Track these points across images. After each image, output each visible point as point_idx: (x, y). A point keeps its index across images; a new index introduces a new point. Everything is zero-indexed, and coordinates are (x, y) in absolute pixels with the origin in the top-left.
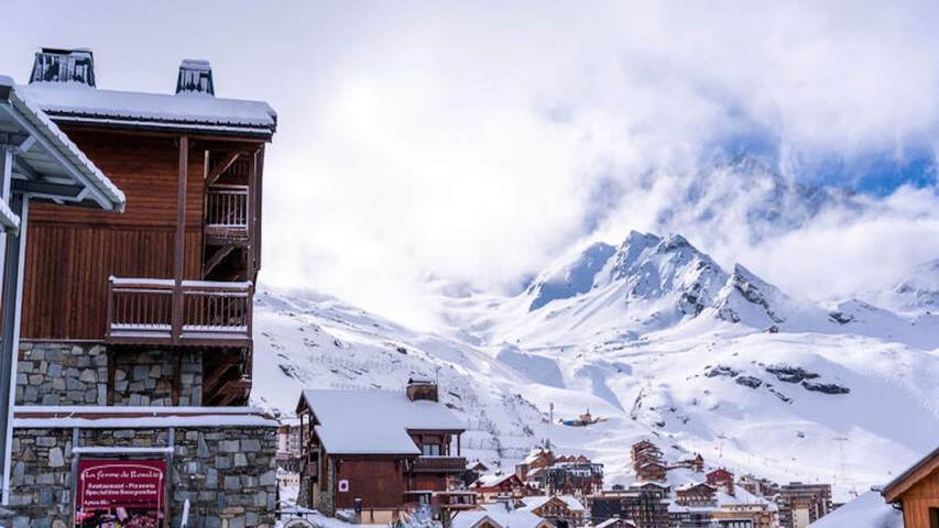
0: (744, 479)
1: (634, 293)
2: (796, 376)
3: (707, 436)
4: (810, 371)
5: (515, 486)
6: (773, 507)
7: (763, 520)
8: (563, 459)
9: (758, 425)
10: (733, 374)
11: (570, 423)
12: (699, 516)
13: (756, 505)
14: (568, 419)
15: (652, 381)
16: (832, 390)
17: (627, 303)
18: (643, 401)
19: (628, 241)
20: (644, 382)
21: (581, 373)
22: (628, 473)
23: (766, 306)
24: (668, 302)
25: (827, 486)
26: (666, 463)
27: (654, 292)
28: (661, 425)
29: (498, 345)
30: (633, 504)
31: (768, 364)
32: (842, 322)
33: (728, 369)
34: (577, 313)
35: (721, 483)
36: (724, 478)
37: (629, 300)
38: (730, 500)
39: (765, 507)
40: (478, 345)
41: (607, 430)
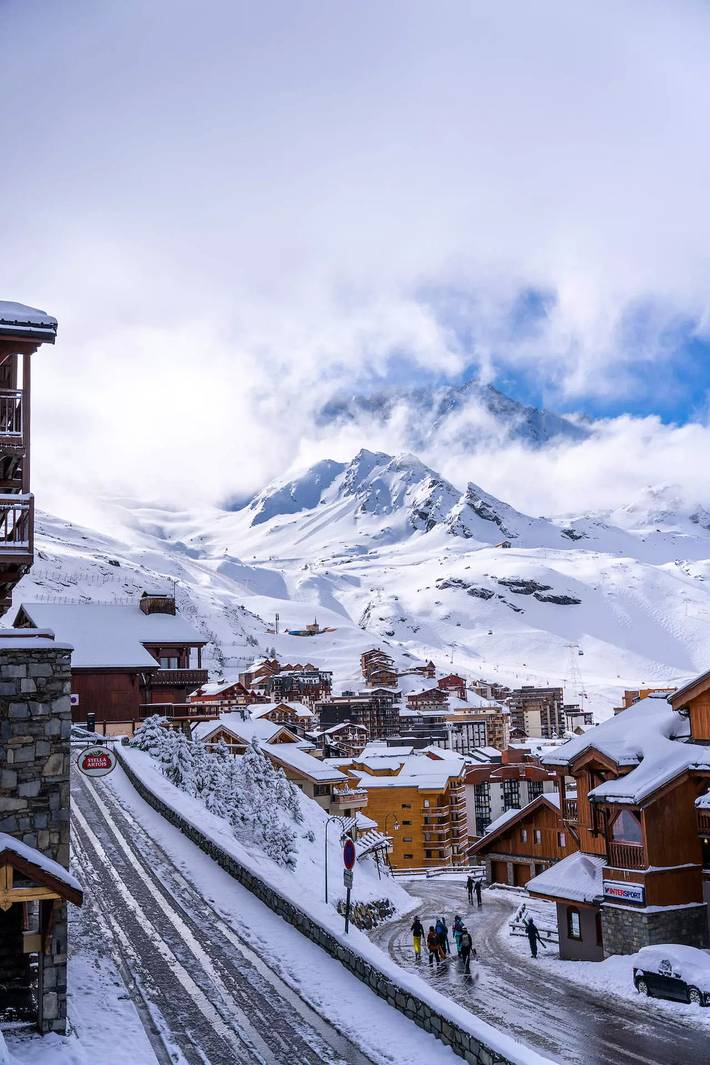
0: (475, 685)
1: (364, 508)
2: (528, 588)
3: (438, 644)
4: (542, 584)
5: (239, 694)
6: (506, 710)
7: (497, 722)
8: (289, 667)
10: (465, 587)
11: (296, 633)
12: (432, 719)
13: (490, 708)
14: (294, 630)
15: (382, 593)
16: (564, 601)
17: (356, 518)
18: (373, 612)
19: (357, 459)
20: (373, 594)
21: (308, 585)
22: (357, 679)
23: (499, 523)
24: (399, 518)
25: (559, 689)
26: (396, 670)
27: (385, 508)
28: (391, 634)
29: (219, 558)
31: (500, 577)
32: (575, 538)
33: (460, 581)
34: (303, 528)
35: (453, 688)
36: (456, 684)
37: (357, 515)
38: (462, 704)
39: (499, 710)
40: (197, 558)
41: (336, 640)
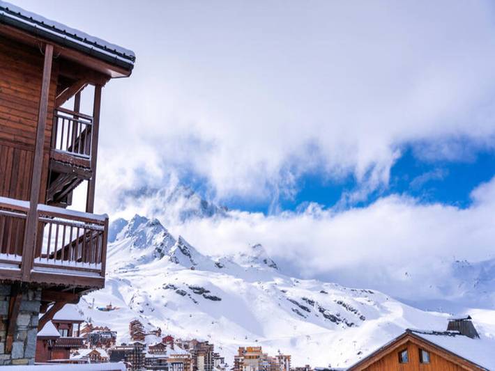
0: (177, 341)
1: (135, 245)
2: (200, 291)
3: (161, 317)
4: (206, 289)
7: (188, 362)
8: (97, 328)
9: (183, 314)
10: (175, 289)
11: (101, 309)
12: (160, 360)
13: (185, 355)
14: (101, 307)
15: (140, 290)
16: (214, 299)
17: (131, 250)
18: (135, 299)
19: (134, 219)
20: (136, 290)
22: (127, 337)
23: (190, 257)
24: (149, 251)
25: (212, 345)
26: (145, 332)
27: (143, 246)
28: (142, 312)
30: (130, 353)
31: (190, 285)
32: (220, 267)
33: (173, 286)
35: (168, 343)
36: (170, 340)
37: (132, 248)
38: (172, 352)
39: (189, 356)
41: (119, 314)
